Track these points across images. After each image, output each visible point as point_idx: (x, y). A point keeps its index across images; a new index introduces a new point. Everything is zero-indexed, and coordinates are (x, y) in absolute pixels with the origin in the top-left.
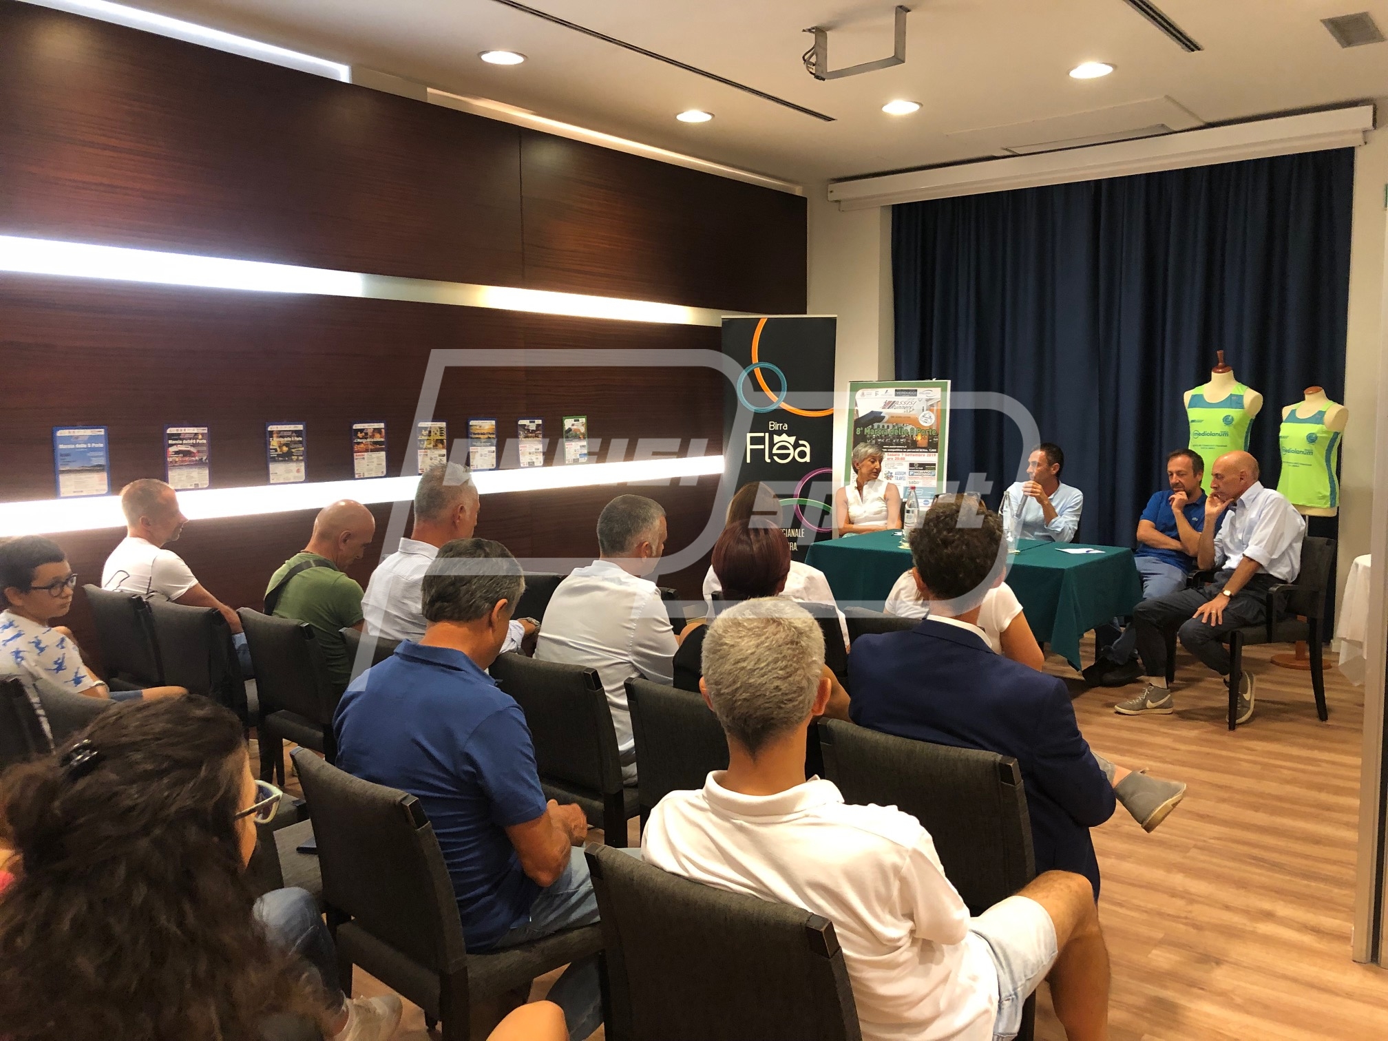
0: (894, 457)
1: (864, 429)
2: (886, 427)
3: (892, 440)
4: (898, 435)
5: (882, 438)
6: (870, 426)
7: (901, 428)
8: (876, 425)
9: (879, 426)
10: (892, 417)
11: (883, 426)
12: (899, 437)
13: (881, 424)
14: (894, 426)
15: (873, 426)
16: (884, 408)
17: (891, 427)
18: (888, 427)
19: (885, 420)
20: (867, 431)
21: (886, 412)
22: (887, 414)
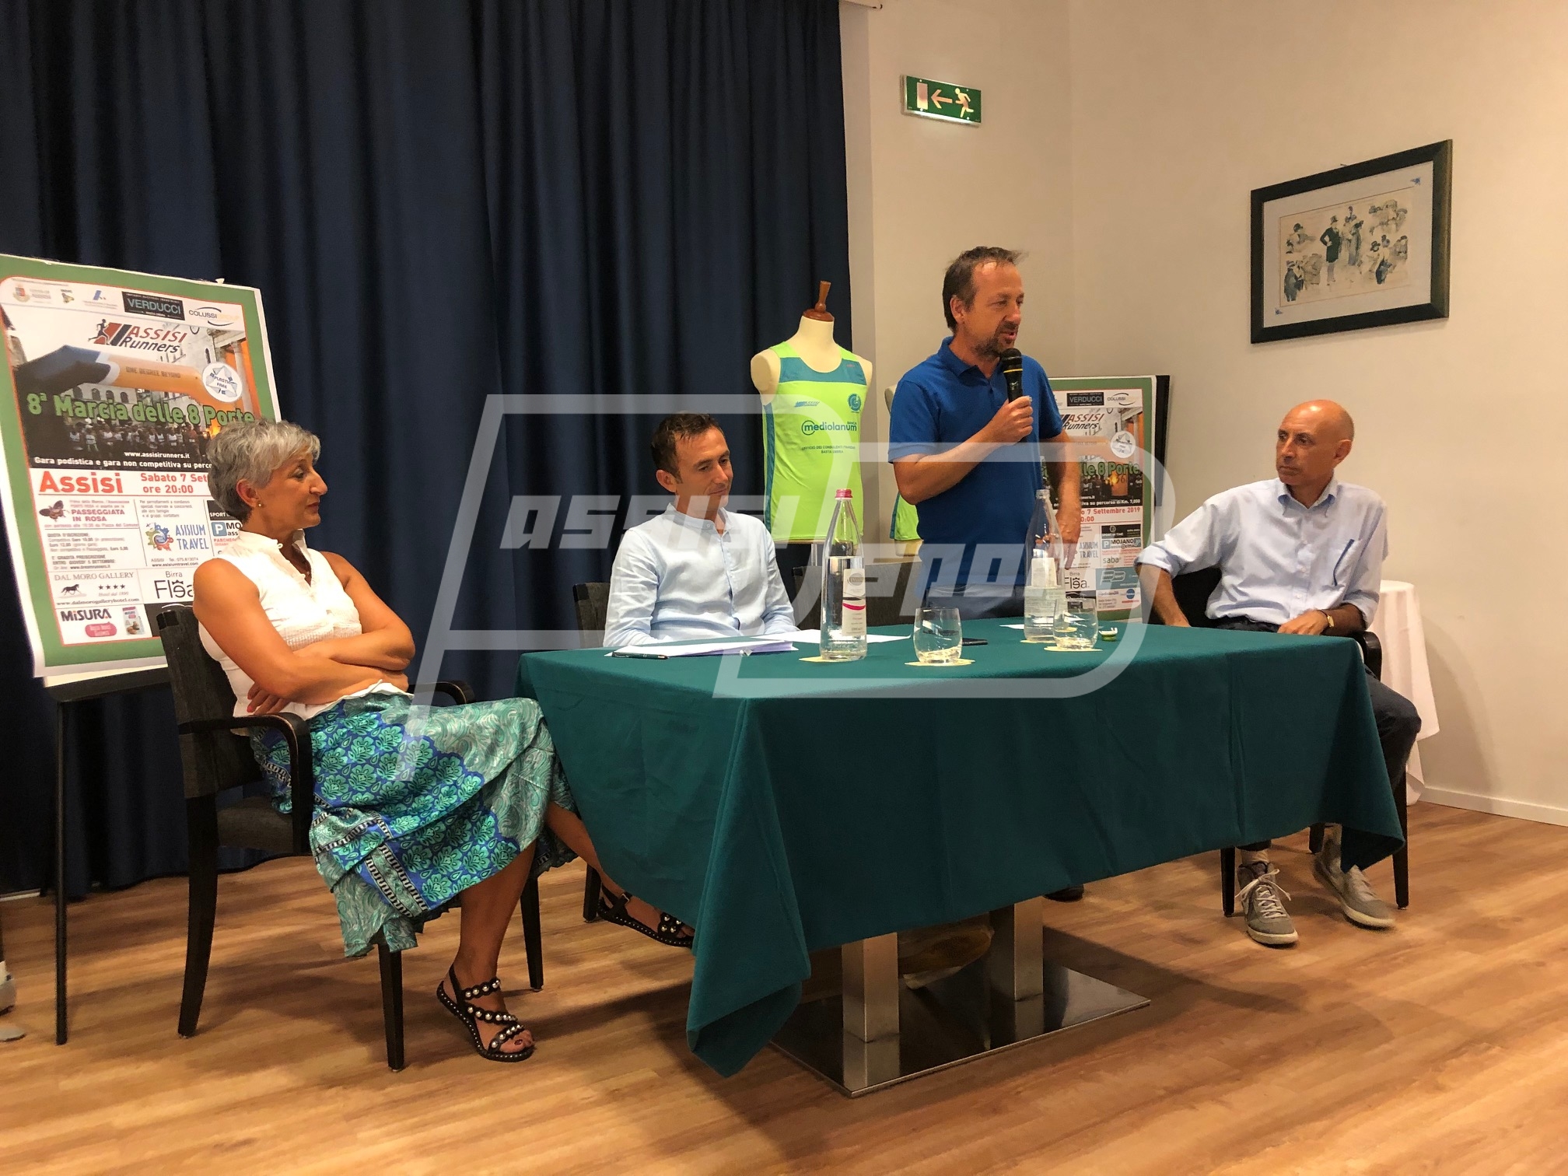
0: (162, 485)
1: (50, 400)
2: (118, 399)
3: (142, 436)
4: (158, 422)
5: (113, 429)
6: (70, 392)
7: (162, 403)
8: (86, 389)
9: (96, 394)
10: (133, 370)
11: (110, 395)
12: (161, 427)
13: (102, 389)
14: (140, 397)
15: (78, 393)
16: (100, 341)
17: (133, 399)
18: (124, 397)
19: (112, 375)
20: (62, 404)
21: (107, 353)
22: (112, 358)
